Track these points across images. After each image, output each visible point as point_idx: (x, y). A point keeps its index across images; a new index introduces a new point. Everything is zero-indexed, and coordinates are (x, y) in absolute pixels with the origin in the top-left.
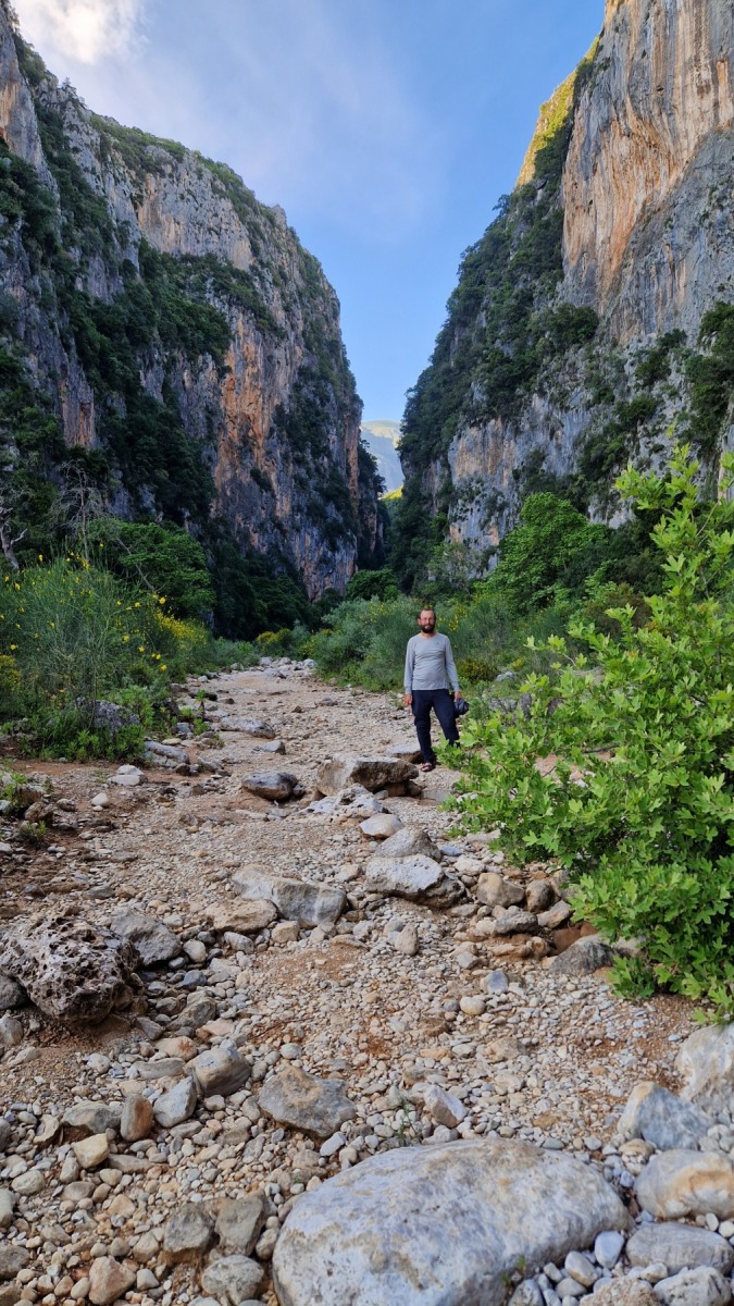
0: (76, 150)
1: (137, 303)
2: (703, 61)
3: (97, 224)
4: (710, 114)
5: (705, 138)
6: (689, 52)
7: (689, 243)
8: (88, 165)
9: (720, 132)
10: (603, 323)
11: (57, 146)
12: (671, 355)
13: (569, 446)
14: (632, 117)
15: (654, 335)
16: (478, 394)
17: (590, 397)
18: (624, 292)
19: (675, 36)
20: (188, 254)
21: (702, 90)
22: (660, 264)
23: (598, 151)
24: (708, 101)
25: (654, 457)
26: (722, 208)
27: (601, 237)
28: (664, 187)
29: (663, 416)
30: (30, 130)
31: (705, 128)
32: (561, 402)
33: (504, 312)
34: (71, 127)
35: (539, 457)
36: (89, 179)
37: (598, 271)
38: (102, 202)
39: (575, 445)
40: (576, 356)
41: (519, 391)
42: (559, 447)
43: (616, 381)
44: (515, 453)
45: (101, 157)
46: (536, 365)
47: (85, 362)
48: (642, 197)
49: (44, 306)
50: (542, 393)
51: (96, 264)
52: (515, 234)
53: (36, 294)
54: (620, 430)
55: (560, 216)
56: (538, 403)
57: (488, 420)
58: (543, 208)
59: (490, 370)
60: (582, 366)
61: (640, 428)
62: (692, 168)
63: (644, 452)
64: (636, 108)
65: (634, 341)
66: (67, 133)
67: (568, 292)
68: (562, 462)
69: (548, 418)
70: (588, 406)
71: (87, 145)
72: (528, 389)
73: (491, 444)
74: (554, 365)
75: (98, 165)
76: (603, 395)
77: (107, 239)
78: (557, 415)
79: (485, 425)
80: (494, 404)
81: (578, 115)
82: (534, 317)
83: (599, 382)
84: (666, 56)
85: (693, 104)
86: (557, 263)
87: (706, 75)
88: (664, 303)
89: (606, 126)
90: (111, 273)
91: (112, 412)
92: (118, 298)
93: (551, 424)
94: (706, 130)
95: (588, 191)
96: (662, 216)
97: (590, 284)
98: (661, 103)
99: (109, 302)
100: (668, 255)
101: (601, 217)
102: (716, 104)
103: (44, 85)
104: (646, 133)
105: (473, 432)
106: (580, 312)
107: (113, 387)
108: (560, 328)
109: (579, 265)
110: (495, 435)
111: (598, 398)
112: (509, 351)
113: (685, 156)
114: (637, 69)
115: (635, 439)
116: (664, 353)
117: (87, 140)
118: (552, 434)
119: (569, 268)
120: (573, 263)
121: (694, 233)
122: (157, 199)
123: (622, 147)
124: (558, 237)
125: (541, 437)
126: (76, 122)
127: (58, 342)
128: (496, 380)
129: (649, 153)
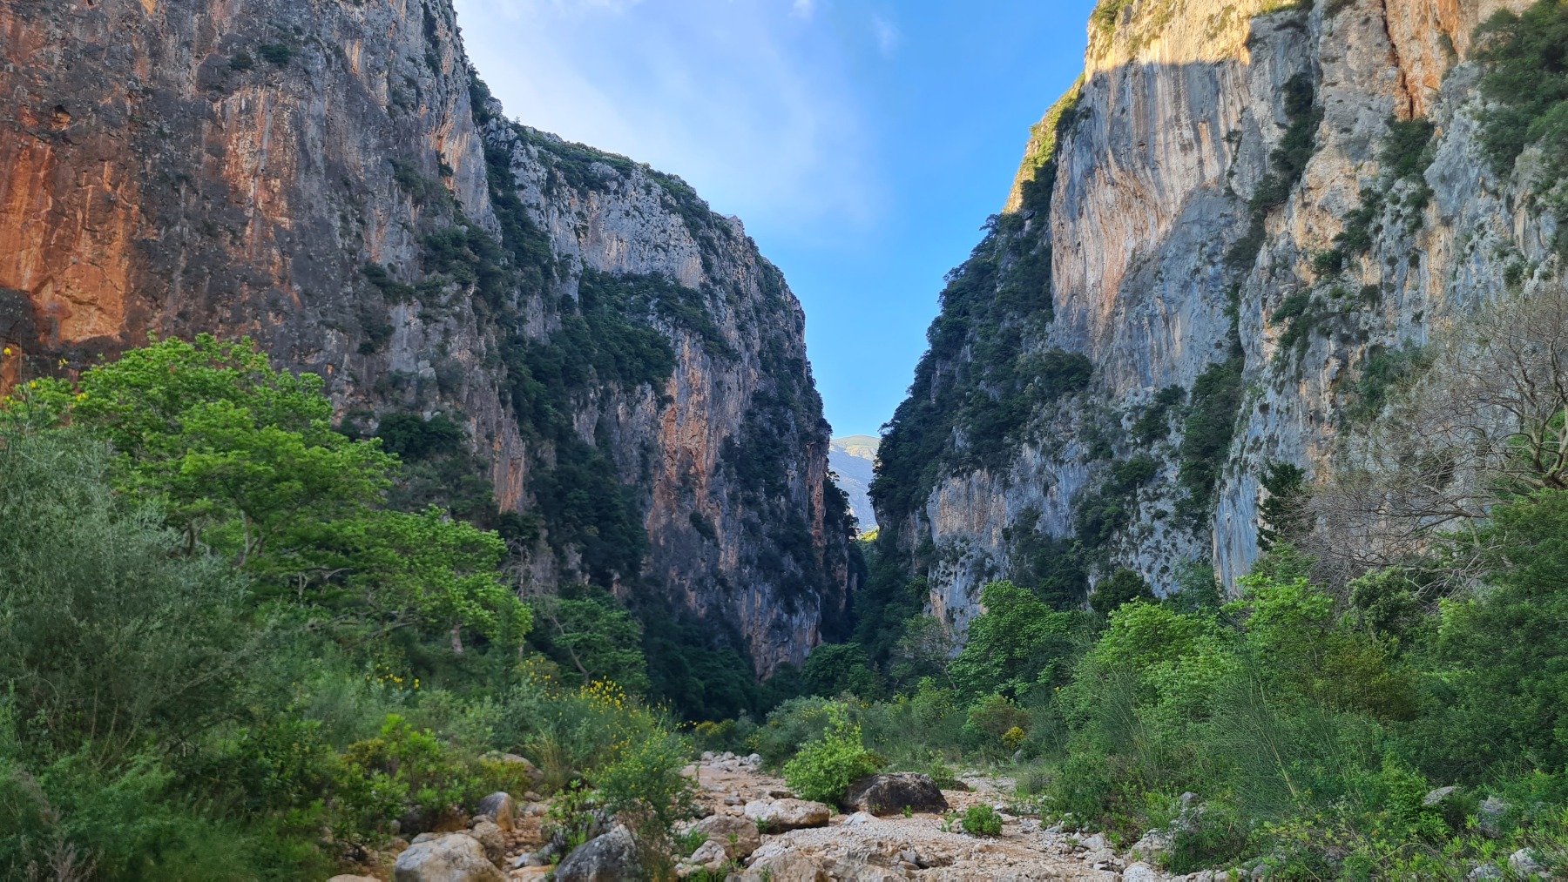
0: (521, 187)
1: (573, 340)
2: (1183, 121)
3: (538, 262)
4: (1196, 171)
5: (1191, 194)
6: (1170, 112)
7: (1182, 297)
8: (533, 201)
9: (1206, 189)
10: (1097, 372)
11: (502, 185)
12: (1170, 412)
13: (1066, 504)
14: (1115, 169)
15: (1151, 389)
16: (960, 440)
17: (1086, 451)
18: (1117, 341)
19: (1154, 95)
20: (630, 273)
21: (1185, 148)
22: (1152, 317)
23: (1083, 195)
24: (1192, 159)
25: (1157, 524)
26: (1214, 264)
27: (1091, 280)
28: (1154, 236)
29: (1165, 479)
30: (478, 176)
31: (1191, 184)
32: (1054, 452)
33: (989, 352)
34: (518, 165)
35: (1031, 515)
36: (533, 214)
37: (1090, 315)
38: (544, 237)
39: (1073, 503)
40: (1069, 405)
41: (1007, 439)
42: (1054, 505)
43: (1114, 436)
44: (1004, 509)
45: (547, 192)
46: (1025, 412)
47: (520, 415)
48: (1132, 245)
49: (487, 365)
50: (1033, 444)
51: (534, 301)
52: (1002, 264)
53: (480, 355)
54: (1117, 491)
55: (1047, 252)
56: (1028, 452)
57: (973, 470)
58: (1030, 242)
59: (974, 415)
60: (1076, 415)
61: (1139, 491)
62: (1180, 222)
63: (1145, 518)
64: (1118, 161)
65: (1132, 394)
66: (513, 171)
67: (1058, 335)
68: (1057, 523)
69: (1040, 471)
70: (1085, 461)
71: (533, 182)
72: (1017, 438)
73: (977, 497)
74: (1045, 413)
75: (543, 201)
76: (1100, 449)
77: (547, 274)
78: (1051, 468)
79: (969, 475)
80: (979, 453)
81: (1061, 158)
82: (1022, 358)
83: (1094, 435)
84: (1146, 113)
85: (1176, 160)
86: (1047, 302)
87: (1188, 134)
88: (1160, 356)
89: (1090, 172)
90: (548, 310)
91: (541, 463)
92: (554, 336)
93: (1045, 478)
94: (1192, 185)
95: (1075, 233)
96: (1152, 266)
97: (1082, 328)
98: (1145, 159)
99: (544, 341)
100: (1161, 308)
101: (1091, 259)
102: (1201, 162)
103: (493, 123)
104: (1131, 184)
105: (956, 483)
106: (1071, 358)
107: (544, 436)
108: (1050, 375)
109: (1068, 307)
110: (981, 487)
111: (1095, 453)
112: (994, 393)
113: (1173, 209)
114: (1117, 123)
115: (1136, 504)
116: (1161, 410)
117: (533, 176)
118: (1046, 489)
119: (1060, 307)
120: (1063, 304)
121: (1185, 287)
122: (598, 217)
123: (1108, 195)
124: (1047, 275)
125: (1034, 492)
126: (524, 159)
127: (495, 398)
128: (980, 426)
129: (1136, 203)
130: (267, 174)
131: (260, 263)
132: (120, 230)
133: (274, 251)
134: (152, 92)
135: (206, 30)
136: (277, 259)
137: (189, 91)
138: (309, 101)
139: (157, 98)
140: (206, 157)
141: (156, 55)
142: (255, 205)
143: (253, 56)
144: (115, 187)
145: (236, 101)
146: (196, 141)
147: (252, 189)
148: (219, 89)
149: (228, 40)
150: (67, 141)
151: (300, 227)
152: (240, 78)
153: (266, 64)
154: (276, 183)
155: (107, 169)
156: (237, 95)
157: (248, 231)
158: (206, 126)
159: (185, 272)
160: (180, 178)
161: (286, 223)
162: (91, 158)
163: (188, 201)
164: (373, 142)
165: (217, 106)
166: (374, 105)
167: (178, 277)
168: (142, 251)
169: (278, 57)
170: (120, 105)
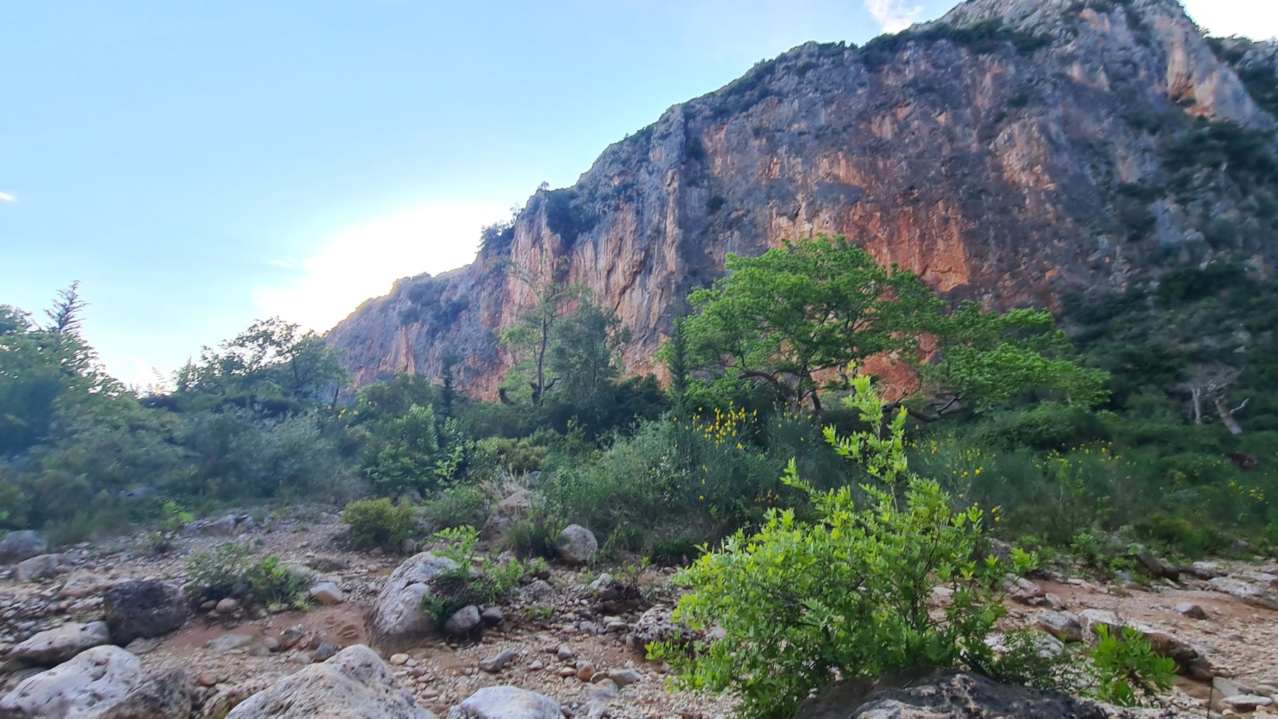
130: (1029, 167)
131: (1040, 216)
132: (955, 230)
133: (1048, 206)
134: (954, 158)
135: (976, 112)
136: (1051, 209)
137: (975, 147)
138: (1048, 113)
139: (959, 159)
140: (992, 175)
141: (952, 139)
142: (1028, 186)
143: (1005, 110)
144: (947, 211)
145: (1002, 137)
146: (984, 169)
147: (1023, 178)
148: (991, 137)
149: (989, 111)
150: (919, 200)
151: (1062, 185)
152: (1000, 125)
153: (1014, 110)
154: (1038, 168)
156: (1001, 134)
157: (1027, 201)
158: (988, 159)
159: (995, 237)
160: (981, 191)
161: (1051, 186)
162: (932, 203)
163: (987, 200)
164: (1103, 112)
165: (991, 146)
166: (1098, 91)
167: (992, 242)
168: (968, 236)
169: (1020, 102)
170: (939, 172)
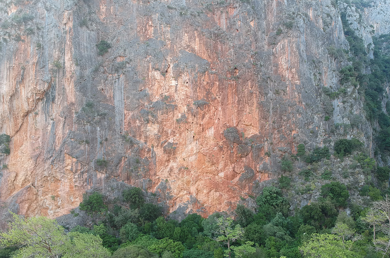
130: (289, 69)
131: (292, 99)
132: (255, 100)
133: (296, 93)
134: (257, 53)
135: (268, 25)
136: (297, 96)
137: (266, 48)
138: (300, 37)
139: (259, 54)
140: (273, 69)
141: (256, 40)
142: (289, 80)
143: (282, 28)
144: (252, 88)
145: (279, 46)
146: (270, 64)
147: (287, 74)
148: (274, 44)
149: (274, 26)
150: (238, 78)
151: (302, 83)
152: (280, 38)
153: (286, 30)
154: (294, 70)
155: (249, 83)
156: (279, 43)
157: (288, 89)
158: (272, 58)
159: (273, 108)
160: (268, 78)
161: (298, 82)
162: (245, 81)
163: (271, 85)
164: (320, 43)
165: (274, 50)
166: (318, 29)
167: (271, 111)
168: (261, 105)
169: (290, 26)
170: (250, 61)
